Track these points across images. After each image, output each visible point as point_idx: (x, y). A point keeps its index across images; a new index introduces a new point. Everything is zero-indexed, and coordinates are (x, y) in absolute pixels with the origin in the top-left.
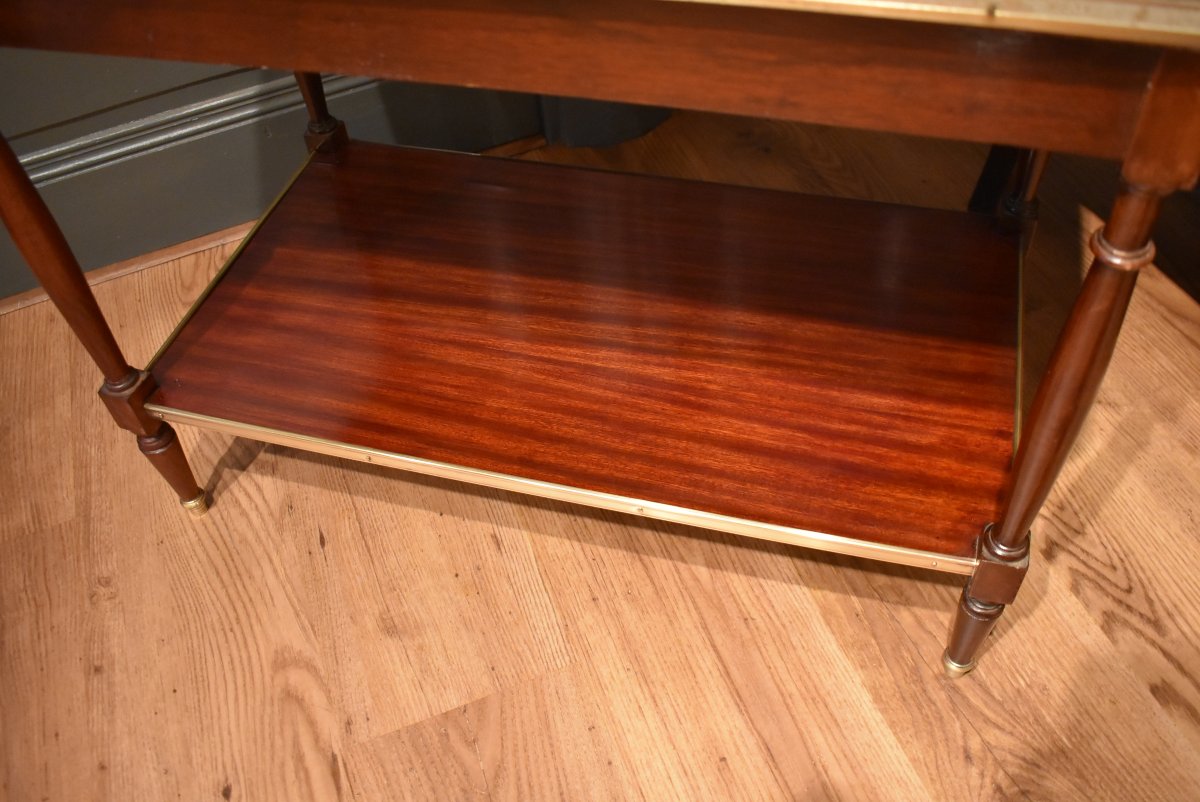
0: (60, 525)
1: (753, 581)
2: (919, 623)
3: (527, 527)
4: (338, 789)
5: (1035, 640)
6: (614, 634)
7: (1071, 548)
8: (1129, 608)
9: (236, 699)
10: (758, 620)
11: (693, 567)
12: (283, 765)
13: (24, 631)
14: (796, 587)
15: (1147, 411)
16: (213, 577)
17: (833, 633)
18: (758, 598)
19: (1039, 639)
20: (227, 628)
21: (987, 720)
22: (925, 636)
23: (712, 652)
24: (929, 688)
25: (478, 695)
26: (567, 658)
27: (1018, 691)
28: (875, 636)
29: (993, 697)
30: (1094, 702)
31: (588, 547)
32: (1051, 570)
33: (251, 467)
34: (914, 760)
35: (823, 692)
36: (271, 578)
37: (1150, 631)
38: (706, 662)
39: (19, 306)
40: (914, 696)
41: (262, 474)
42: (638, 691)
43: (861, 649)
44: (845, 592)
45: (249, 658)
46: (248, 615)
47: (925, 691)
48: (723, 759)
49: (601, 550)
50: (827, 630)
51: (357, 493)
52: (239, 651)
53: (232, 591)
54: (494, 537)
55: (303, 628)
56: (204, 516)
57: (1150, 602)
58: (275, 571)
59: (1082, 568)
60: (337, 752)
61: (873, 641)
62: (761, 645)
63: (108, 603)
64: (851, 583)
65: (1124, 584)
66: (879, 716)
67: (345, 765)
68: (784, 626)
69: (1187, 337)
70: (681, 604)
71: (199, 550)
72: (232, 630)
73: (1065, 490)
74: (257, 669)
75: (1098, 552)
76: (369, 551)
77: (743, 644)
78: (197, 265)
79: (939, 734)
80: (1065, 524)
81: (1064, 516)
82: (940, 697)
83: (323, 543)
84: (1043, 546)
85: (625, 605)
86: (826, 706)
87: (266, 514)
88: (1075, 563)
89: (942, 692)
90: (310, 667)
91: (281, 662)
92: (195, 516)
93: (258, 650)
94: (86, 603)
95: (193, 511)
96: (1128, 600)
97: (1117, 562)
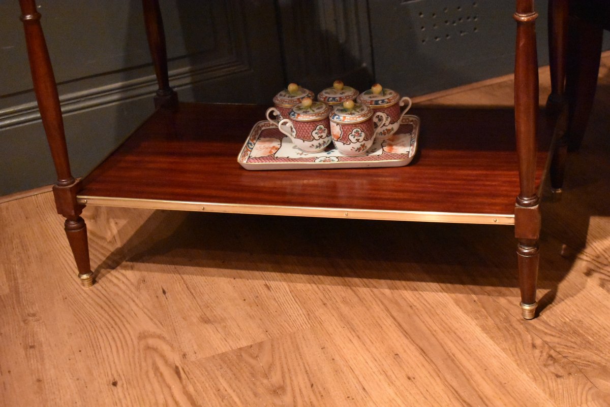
1: (415, 293)
2: (510, 302)
3: (285, 280)
4: (180, 377)
5: (576, 305)
6: (336, 315)
7: (602, 271)
9: (118, 351)
10: (418, 306)
11: (381, 290)
12: (147, 372)
14: (441, 294)
16: (99, 309)
17: (461, 308)
18: (418, 298)
19: (579, 304)
20: (110, 327)
21: (546, 334)
22: (513, 306)
23: (391, 318)
24: (514, 324)
25: (259, 341)
26: (309, 325)
27: (565, 323)
28: (484, 308)
29: (550, 326)
31: (320, 286)
32: (589, 280)
33: (118, 268)
34: (504, 349)
35: (453, 329)
36: (135, 308)
38: (389, 321)
40: (506, 328)
41: (125, 270)
42: (349, 334)
43: (476, 312)
44: (468, 293)
45: (124, 337)
46: (121, 321)
47: (511, 325)
48: (397, 354)
49: (328, 286)
50: (458, 308)
51: (184, 274)
52: (118, 334)
53: (111, 313)
54: (266, 285)
55: (155, 324)
56: (91, 287)
58: (137, 305)
59: (606, 277)
60: (178, 365)
61: (483, 310)
62: (419, 315)
63: (35, 323)
64: (471, 290)
67: (183, 369)
68: (433, 307)
70: (374, 302)
71: (90, 300)
72: (113, 328)
73: (601, 250)
74: (129, 342)
76: (192, 294)
77: (409, 315)
79: (518, 339)
80: (600, 263)
81: (600, 260)
82: (521, 328)
83: (164, 292)
84: (585, 271)
85: (342, 305)
86: (455, 333)
87: (129, 284)
88: (603, 276)
89: (522, 326)
90: (160, 337)
91: (143, 336)
92: (86, 288)
93: (129, 334)
94: (22, 324)
95: (83, 285)
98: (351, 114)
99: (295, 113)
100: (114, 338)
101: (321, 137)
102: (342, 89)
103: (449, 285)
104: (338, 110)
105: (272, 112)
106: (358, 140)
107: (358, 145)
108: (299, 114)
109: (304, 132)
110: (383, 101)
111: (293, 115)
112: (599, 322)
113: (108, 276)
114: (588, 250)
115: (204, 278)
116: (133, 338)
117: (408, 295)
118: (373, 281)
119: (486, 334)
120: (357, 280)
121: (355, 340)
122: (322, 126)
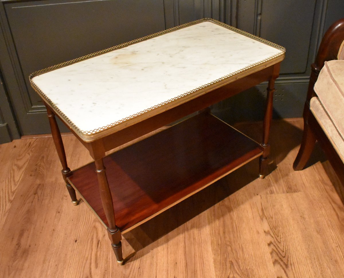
0: (60, 183)
1: (199, 232)
2: (232, 250)
4: (98, 246)
5: (256, 260)
7: (275, 245)
8: (282, 260)
9: (84, 225)
10: (197, 240)
12: (89, 239)
13: (47, 201)
15: (312, 221)
17: (212, 246)
18: (199, 235)
21: (236, 272)
22: (231, 253)
23: (184, 243)
24: (227, 263)
27: (247, 269)
28: (220, 250)
29: (240, 269)
30: (263, 275)
32: (268, 248)
34: (216, 275)
35: (203, 257)
37: (284, 266)
39: (66, 135)
40: (223, 263)
43: (216, 251)
48: (176, 263)
50: (211, 245)
52: (88, 216)
57: (288, 260)
59: (275, 250)
60: (100, 240)
61: (220, 251)
62: (195, 244)
63: (65, 200)
64: (220, 238)
65: (284, 256)
66: (213, 265)
67: (101, 243)
68: (202, 242)
72: (88, 212)
74: (90, 222)
75: (281, 248)
77: (191, 243)
79: (224, 272)
80: (277, 239)
84: (269, 243)
88: (274, 248)
91: (95, 220)
93: (92, 217)
94: (61, 199)
96: (283, 259)
97: (285, 250)
112: (260, 274)
116: (92, 220)
119: (214, 264)
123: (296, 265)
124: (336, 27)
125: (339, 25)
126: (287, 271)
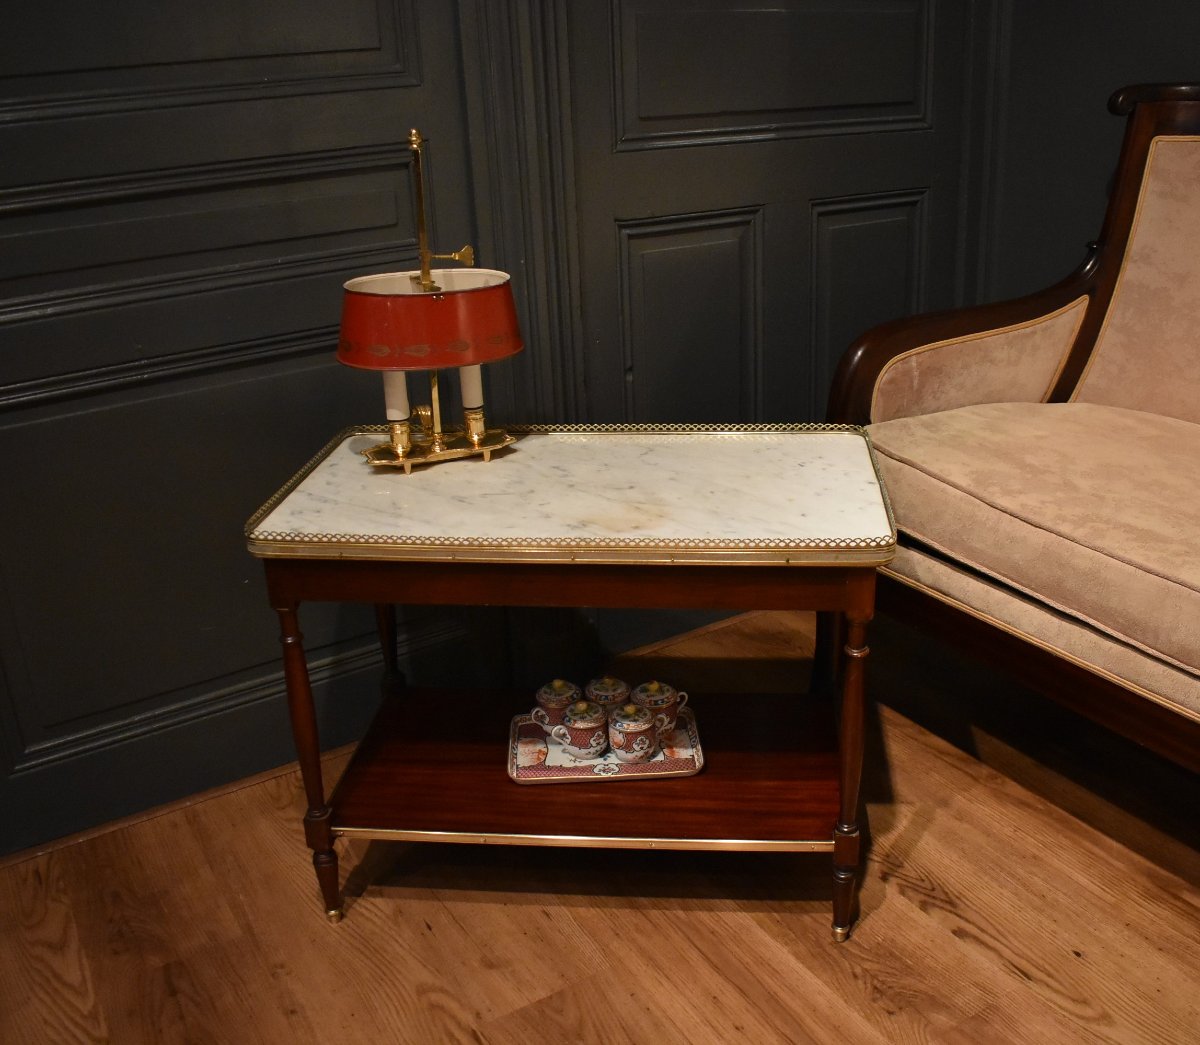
0: (233, 941)
1: (712, 914)
2: (815, 920)
3: (564, 904)
5: (883, 920)
6: (634, 950)
7: (896, 874)
8: (935, 898)
9: (398, 1013)
10: (720, 932)
11: (674, 912)
12: (440, 1038)
13: (229, 1000)
14: (739, 913)
15: (931, 804)
16: (359, 955)
17: (766, 932)
18: (717, 921)
19: (885, 919)
20: (379, 980)
21: (863, 959)
23: (696, 950)
24: (827, 949)
25: (557, 989)
26: (608, 965)
27: (878, 944)
28: (790, 930)
29: (864, 949)
30: (921, 942)
31: (606, 911)
32: (887, 886)
33: (364, 894)
34: (825, 982)
35: (766, 960)
36: (399, 949)
37: (949, 907)
38: (694, 956)
40: (819, 954)
41: (374, 897)
42: (656, 974)
43: (784, 937)
44: (769, 912)
45: (400, 993)
46: (390, 970)
47: (823, 950)
48: (715, 998)
49: (614, 910)
50: (762, 930)
51: (445, 900)
53: (375, 960)
54: (544, 912)
55: (431, 972)
57: (946, 894)
58: (401, 946)
59: (904, 883)
60: (475, 1028)
61: (790, 933)
62: (724, 943)
63: (287, 977)
64: (770, 907)
65: (929, 887)
66: (801, 966)
67: (482, 1034)
68: (736, 933)
69: (950, 764)
71: (344, 943)
72: (382, 980)
74: (408, 999)
75: (913, 874)
76: (463, 929)
77: (713, 944)
78: (278, 785)
79: (837, 969)
80: (891, 864)
81: (890, 860)
82: (834, 952)
83: (430, 928)
84: (880, 876)
85: (637, 936)
86: (769, 965)
87: (384, 917)
88: (900, 881)
89: (835, 950)
90: (442, 990)
91: (422, 990)
92: (334, 925)
93: (404, 987)
94: (272, 980)
95: (331, 921)
96: (933, 894)
97: (924, 878)
98: (635, 721)
99: (570, 719)
100: (388, 995)
101: (598, 744)
102: (613, 685)
103: (745, 901)
104: (618, 715)
105: (537, 712)
106: (642, 748)
107: (641, 753)
108: (575, 721)
109: (579, 739)
110: (663, 701)
111: (569, 721)
112: (912, 940)
113: (355, 905)
114: (876, 848)
115: (468, 904)
116: (411, 994)
117: (704, 916)
118: (663, 901)
119: (802, 963)
120: (643, 900)
121: (664, 981)
122: (600, 733)
123: (970, 895)
124: (856, 358)
125: (860, 353)
126: (959, 912)
